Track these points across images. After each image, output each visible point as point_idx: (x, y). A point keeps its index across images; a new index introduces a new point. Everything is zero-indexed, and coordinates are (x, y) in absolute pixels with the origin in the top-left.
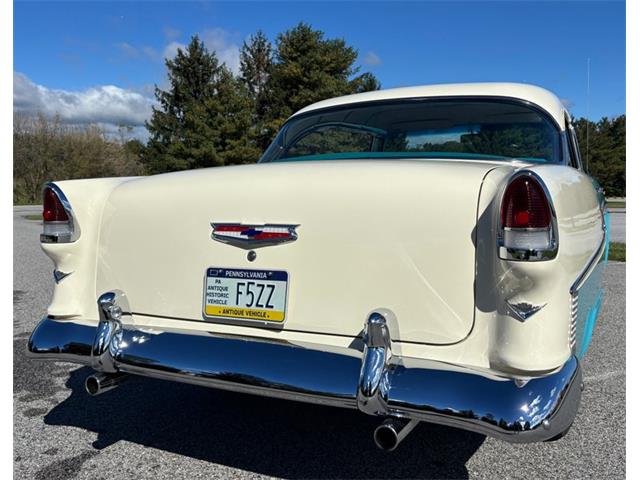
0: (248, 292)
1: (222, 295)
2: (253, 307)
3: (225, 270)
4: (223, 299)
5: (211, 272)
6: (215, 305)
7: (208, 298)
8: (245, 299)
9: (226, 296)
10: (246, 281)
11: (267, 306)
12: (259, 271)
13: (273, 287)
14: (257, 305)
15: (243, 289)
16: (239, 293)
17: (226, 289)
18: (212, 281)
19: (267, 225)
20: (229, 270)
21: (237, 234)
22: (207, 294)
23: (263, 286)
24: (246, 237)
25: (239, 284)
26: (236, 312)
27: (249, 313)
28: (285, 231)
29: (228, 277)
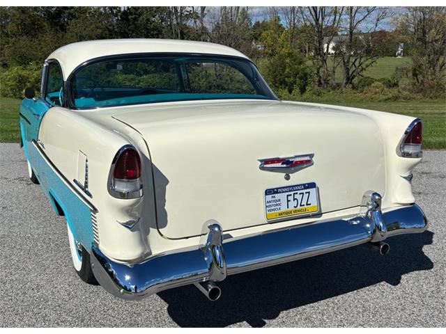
0: (294, 199)
1: (277, 205)
2: (299, 207)
3: (277, 189)
4: (278, 207)
5: (268, 192)
6: (273, 212)
7: (268, 209)
8: (293, 204)
9: (280, 205)
10: (292, 193)
11: (307, 204)
12: (299, 185)
13: (309, 193)
14: (301, 205)
15: (290, 198)
16: (288, 201)
17: (279, 200)
18: (269, 197)
19: (296, 157)
20: (280, 188)
21: (279, 165)
22: (266, 207)
23: (303, 193)
24: (285, 166)
25: (288, 196)
26: (287, 213)
27: (295, 211)
28: (307, 158)
29: (280, 192)
